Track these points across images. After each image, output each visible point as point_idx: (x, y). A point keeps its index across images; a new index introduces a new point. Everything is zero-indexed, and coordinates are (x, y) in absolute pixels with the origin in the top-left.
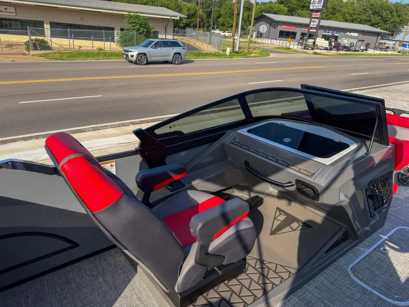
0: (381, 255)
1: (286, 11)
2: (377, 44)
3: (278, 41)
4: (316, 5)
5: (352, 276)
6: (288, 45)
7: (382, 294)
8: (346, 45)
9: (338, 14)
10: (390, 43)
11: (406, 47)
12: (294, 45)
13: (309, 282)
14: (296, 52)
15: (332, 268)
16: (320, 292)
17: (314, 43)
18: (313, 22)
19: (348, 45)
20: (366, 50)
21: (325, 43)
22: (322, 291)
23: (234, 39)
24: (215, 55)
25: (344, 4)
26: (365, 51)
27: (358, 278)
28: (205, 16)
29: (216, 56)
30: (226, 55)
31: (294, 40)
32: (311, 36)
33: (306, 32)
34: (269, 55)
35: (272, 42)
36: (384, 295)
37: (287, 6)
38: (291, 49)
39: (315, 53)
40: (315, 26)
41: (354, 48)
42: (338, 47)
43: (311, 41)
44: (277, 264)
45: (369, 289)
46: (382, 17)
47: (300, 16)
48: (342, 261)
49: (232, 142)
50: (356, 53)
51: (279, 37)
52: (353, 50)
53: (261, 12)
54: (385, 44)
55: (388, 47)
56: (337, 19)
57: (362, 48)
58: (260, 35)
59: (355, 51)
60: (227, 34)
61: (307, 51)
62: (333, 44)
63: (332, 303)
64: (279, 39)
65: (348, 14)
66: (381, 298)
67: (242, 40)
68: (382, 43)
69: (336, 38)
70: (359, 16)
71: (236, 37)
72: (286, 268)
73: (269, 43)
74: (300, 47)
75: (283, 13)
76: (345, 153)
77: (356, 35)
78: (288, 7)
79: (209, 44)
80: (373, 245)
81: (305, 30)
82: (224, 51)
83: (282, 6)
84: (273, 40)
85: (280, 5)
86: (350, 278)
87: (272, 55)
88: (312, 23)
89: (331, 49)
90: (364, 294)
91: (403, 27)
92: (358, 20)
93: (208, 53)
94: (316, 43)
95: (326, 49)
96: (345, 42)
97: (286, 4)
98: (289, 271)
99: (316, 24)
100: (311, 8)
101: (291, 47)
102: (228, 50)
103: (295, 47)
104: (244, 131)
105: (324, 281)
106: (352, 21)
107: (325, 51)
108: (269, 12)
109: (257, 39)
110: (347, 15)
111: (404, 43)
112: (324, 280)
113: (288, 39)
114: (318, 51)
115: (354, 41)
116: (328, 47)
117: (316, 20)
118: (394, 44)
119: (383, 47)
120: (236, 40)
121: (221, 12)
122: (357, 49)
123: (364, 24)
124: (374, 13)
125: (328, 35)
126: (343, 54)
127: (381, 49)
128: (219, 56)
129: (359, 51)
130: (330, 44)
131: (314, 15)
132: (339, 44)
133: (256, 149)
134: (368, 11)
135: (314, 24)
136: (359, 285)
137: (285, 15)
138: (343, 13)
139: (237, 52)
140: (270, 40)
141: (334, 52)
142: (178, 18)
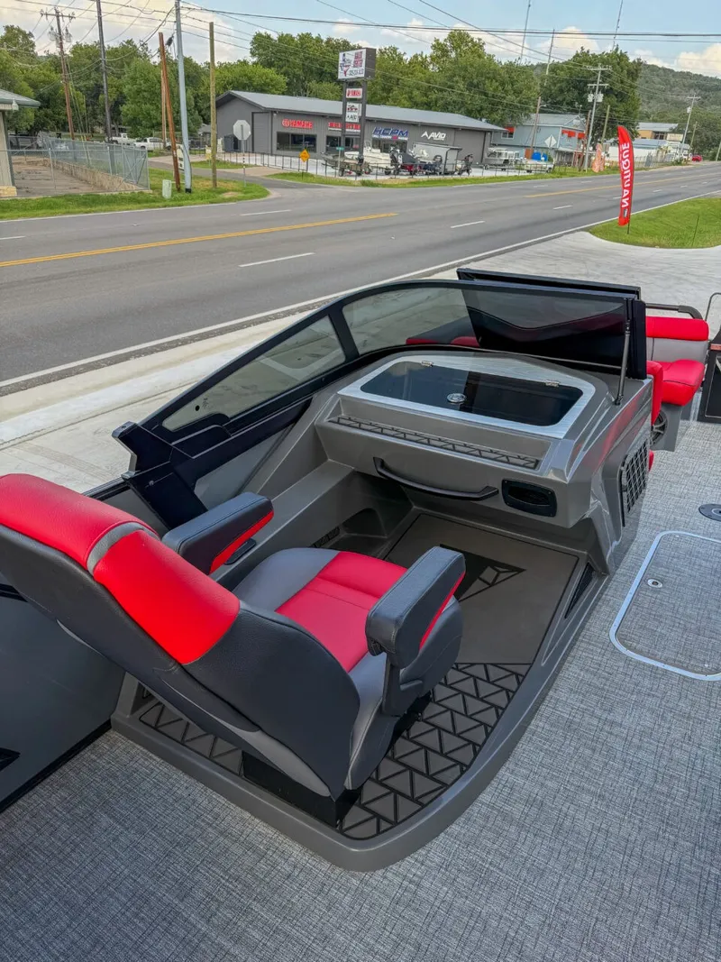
0: (655, 596)
1: (284, 85)
2: (485, 155)
3: (280, 159)
4: (351, 68)
5: (623, 649)
6: (303, 167)
7: (682, 668)
8: (427, 162)
9: (396, 91)
10: (508, 153)
11: (539, 159)
12: (316, 167)
13: (554, 685)
14: (324, 181)
15: (583, 644)
16: (581, 697)
17: (361, 160)
18: (352, 109)
19: (431, 162)
20: (468, 171)
21: (383, 159)
22: (584, 696)
23: (175, 159)
24: (135, 200)
25: (407, 67)
26: (465, 174)
27: (634, 650)
28: (83, 99)
29: (139, 202)
30: (163, 199)
31: (313, 154)
32: (349, 143)
33: (339, 135)
34: (268, 193)
35: (266, 162)
36: (686, 669)
37: (282, 71)
38: (312, 176)
39: (364, 184)
40: (357, 120)
41: (442, 166)
42: (411, 167)
43: (352, 156)
44: (485, 665)
45: (660, 665)
46: (486, 94)
47: (316, 97)
48: (594, 626)
49: (335, 419)
50: (449, 177)
51: (278, 149)
52: (442, 171)
53: (225, 88)
54: (500, 154)
55: (506, 162)
56: (396, 103)
57: (459, 166)
58: (234, 145)
59: (446, 174)
60: (149, 144)
61: (348, 178)
62: (400, 160)
63: (610, 711)
64: (280, 152)
65: (418, 89)
66: (685, 677)
67: (196, 159)
68: (493, 154)
69: (403, 146)
70: (440, 95)
71: (179, 154)
72: (505, 666)
73: (259, 163)
74: (330, 170)
75: (277, 90)
76: (583, 407)
77: (441, 136)
78: (285, 74)
79: (114, 172)
80: (634, 578)
81: (336, 131)
82: (158, 189)
83: (271, 72)
84: (266, 157)
85: (267, 70)
86: (620, 653)
87: (274, 194)
88: (348, 114)
89: (397, 172)
90: (655, 677)
91: (528, 116)
92: (440, 103)
93: (115, 197)
94: (366, 160)
95: (387, 172)
96: (423, 153)
97: (282, 68)
98: (513, 673)
99: (357, 114)
100: (341, 76)
101: (312, 171)
102: (167, 186)
103: (321, 172)
104: (352, 390)
105: (579, 675)
106: (428, 106)
107: (387, 177)
108: (244, 88)
109: (228, 155)
110: (416, 93)
111: (535, 151)
112: (578, 671)
113: (302, 154)
114: (371, 178)
115: (442, 151)
116: (390, 167)
117: (356, 105)
118: (518, 155)
119: (498, 162)
120: (181, 159)
121: (125, 91)
122: (450, 169)
123: (452, 112)
124: (471, 86)
125: (384, 140)
126: (424, 182)
127: (495, 166)
128: (147, 202)
129: (452, 173)
130: (394, 161)
131: (350, 93)
132: (413, 160)
133: (374, 423)
134: (457, 82)
135: (353, 116)
136: (639, 663)
137: (283, 94)
138: (407, 89)
139: (188, 191)
140: (259, 157)
141: (404, 177)
142: (15, 107)
